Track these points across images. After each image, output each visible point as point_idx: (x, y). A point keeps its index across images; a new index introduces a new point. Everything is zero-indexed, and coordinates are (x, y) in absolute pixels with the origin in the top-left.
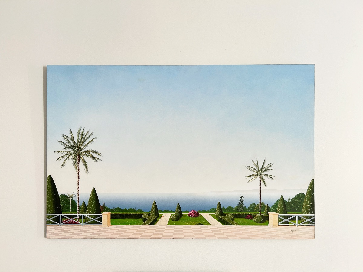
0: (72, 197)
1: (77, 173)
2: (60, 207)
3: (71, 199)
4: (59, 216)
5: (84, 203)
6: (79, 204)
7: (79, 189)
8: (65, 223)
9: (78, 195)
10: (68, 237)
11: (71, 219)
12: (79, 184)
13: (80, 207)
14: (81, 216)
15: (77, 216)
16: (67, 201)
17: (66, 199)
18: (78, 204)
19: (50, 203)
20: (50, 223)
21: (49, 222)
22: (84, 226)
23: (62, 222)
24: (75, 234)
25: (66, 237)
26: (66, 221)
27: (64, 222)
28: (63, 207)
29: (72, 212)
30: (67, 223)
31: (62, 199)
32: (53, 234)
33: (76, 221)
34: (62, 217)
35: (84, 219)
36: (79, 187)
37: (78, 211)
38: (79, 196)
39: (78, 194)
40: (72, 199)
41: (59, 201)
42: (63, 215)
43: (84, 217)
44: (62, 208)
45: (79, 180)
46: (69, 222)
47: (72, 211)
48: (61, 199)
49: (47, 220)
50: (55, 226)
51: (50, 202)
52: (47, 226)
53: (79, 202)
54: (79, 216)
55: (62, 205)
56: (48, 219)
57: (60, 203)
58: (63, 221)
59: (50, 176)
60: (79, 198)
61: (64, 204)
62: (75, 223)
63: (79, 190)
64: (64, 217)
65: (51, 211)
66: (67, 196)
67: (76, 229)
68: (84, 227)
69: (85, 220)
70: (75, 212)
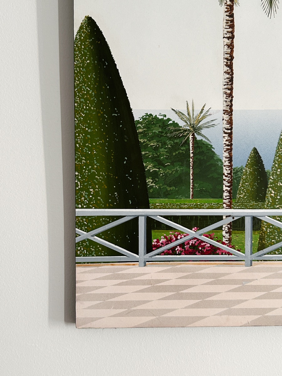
0: (196, 129)
1: (224, 8)
2: (142, 174)
3: (194, 138)
4: (135, 220)
5: (256, 158)
6: (230, 159)
7: (231, 89)
8: (163, 253)
9: (226, 117)
10: (177, 318)
11: (192, 233)
12: (230, 66)
13: (235, 174)
14: (242, 219)
15: (220, 218)
16: (175, 147)
17: (170, 139)
18: (227, 163)
19: (89, 157)
20: (91, 254)
21: (87, 247)
22: (257, 265)
23: (149, 248)
24: (211, 305)
25: (170, 318)
26: (169, 241)
27: (158, 247)
28: (155, 175)
29: (199, 201)
30: (173, 251)
31: (151, 139)
32: (108, 306)
33: (218, 245)
34: (152, 224)
35: (257, 235)
36: (231, 80)
37: (225, 194)
38: (230, 122)
39: (229, 112)
40: (199, 138)
41: (138, 147)
42: (156, 213)
43: (257, 223)
44: (149, 181)
45: (231, 46)
46: (182, 245)
47: (199, 194)
48: (144, 134)
49: (78, 239)
50: (117, 266)
51: (90, 149)
52: (79, 270)
53: (230, 150)
54: (230, 220)
55: (149, 167)
56: (83, 235)
57: (140, 160)
58: (154, 242)
59: (90, 23)
60: (230, 135)
61: (159, 163)
62: (213, 250)
63: (230, 95)
64: (159, 226)
65: (96, 194)
66: (175, 124)
67: (217, 280)
68: (259, 270)
69: (262, 238)
70: (213, 201)
